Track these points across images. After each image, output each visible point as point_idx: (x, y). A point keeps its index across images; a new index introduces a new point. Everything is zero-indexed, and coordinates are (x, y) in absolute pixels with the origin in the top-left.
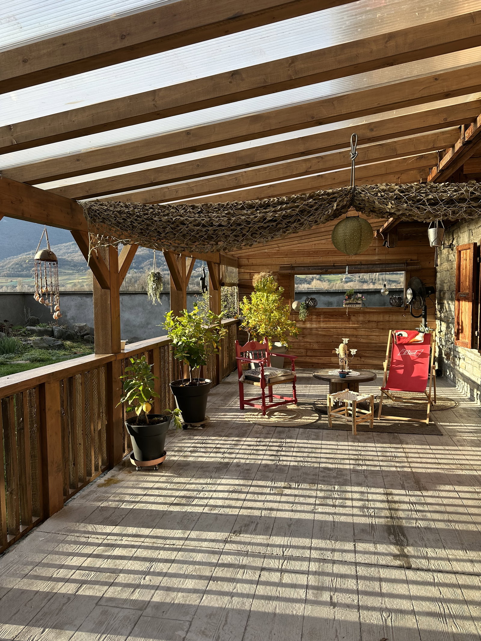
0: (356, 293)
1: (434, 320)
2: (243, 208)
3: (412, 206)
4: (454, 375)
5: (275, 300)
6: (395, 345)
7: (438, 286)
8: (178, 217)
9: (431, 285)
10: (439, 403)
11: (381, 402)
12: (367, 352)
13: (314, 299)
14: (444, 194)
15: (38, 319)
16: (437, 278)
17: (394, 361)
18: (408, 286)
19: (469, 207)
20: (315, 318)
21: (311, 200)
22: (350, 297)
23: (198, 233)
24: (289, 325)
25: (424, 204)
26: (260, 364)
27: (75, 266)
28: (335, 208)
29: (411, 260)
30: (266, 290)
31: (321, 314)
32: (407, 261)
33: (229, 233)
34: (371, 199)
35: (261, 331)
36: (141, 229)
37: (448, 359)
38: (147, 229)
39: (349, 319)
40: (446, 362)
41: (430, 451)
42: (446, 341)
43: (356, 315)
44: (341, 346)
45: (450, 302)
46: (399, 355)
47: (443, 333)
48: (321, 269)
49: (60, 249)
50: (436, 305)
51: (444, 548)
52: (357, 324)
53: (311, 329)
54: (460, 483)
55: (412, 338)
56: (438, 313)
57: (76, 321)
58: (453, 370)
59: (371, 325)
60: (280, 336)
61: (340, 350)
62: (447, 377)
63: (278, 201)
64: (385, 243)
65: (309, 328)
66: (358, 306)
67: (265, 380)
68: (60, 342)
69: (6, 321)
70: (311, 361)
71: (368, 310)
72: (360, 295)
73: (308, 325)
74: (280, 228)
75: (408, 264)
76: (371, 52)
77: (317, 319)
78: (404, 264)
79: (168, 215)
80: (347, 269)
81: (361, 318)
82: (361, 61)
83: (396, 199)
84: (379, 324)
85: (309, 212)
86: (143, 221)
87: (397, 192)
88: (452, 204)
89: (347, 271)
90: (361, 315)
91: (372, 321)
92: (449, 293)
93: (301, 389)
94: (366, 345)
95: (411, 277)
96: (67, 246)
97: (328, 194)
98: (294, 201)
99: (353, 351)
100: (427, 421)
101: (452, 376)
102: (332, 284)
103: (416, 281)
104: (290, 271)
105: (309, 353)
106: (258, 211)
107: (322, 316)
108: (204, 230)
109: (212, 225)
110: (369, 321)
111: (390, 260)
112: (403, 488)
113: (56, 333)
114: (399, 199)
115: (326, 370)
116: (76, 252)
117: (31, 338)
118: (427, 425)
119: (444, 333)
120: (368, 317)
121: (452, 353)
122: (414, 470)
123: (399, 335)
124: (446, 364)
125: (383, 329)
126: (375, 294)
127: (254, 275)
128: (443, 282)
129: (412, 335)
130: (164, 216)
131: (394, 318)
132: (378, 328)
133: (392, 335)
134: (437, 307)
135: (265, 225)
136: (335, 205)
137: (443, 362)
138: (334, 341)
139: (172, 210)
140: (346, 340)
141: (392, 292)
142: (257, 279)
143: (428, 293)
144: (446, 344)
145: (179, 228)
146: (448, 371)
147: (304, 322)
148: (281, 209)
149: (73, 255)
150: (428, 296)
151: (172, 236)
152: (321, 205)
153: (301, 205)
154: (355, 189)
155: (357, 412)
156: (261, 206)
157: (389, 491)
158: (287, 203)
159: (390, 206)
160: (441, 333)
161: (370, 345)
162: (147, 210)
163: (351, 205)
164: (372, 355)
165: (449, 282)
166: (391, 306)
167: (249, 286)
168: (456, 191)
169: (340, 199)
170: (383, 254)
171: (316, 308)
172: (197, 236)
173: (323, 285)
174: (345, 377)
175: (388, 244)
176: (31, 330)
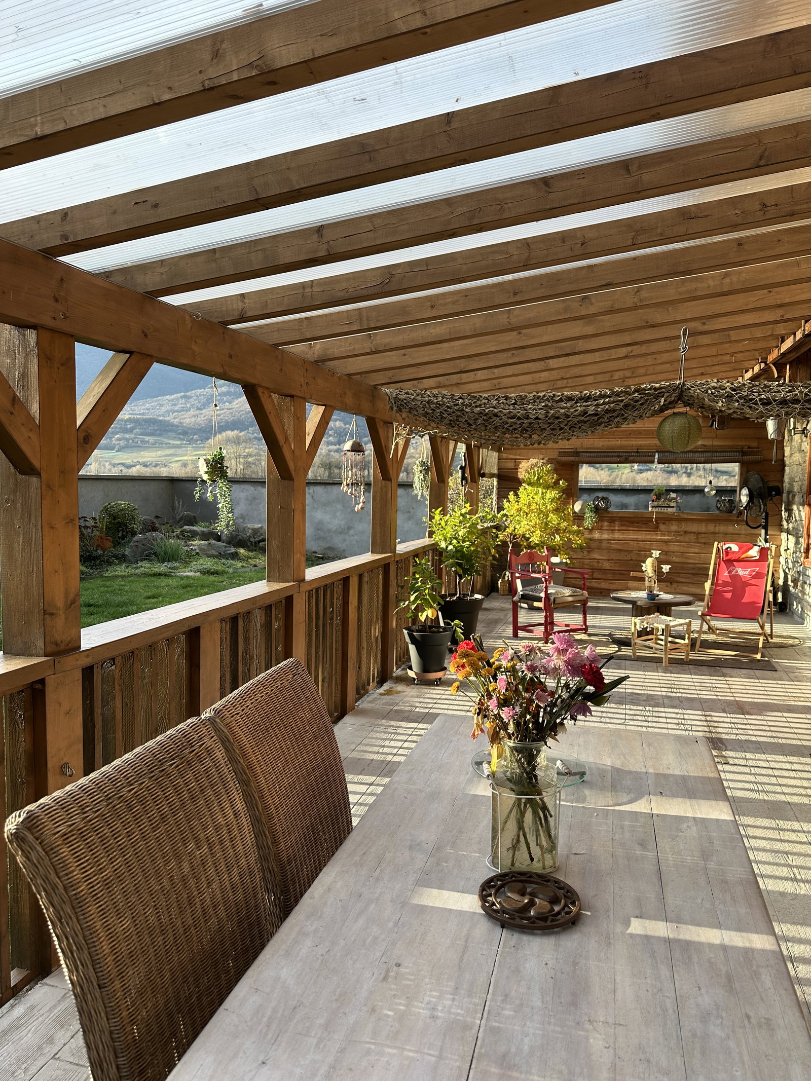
0: (669, 491)
1: (778, 533)
2: (561, 400)
3: (744, 405)
4: (802, 608)
5: (554, 499)
6: (722, 562)
7: (786, 485)
8: (491, 409)
9: (776, 484)
10: (775, 640)
11: (700, 636)
12: (681, 575)
13: (607, 498)
14: (778, 394)
15: (194, 517)
16: (785, 474)
17: (720, 582)
18: (744, 483)
19: (803, 409)
20: (607, 526)
21: (636, 395)
22: (659, 497)
23: (511, 426)
24: (573, 532)
25: (756, 404)
26: (543, 579)
27: (185, 433)
28: (662, 404)
29: (749, 448)
30: (540, 485)
31: (615, 520)
32: (742, 448)
33: (546, 426)
34: (701, 396)
35: (535, 539)
36: (451, 420)
37: (795, 586)
38: (457, 420)
39: (656, 529)
40: (793, 591)
41: (760, 685)
42: (793, 562)
43: (667, 522)
44: (649, 561)
45: (801, 508)
46: (726, 574)
47: (791, 550)
48: (618, 456)
49: (162, 405)
50: (783, 513)
51: (764, 753)
52: (668, 536)
53: (600, 541)
54: (790, 711)
55: (743, 553)
56: (785, 523)
57: (246, 521)
58: (800, 601)
59: (687, 538)
60: (560, 549)
61: (648, 566)
62: (793, 613)
63: (600, 395)
64: (712, 423)
65: (598, 540)
66: (670, 510)
67: (549, 599)
68: (233, 550)
69: (157, 517)
70: (599, 586)
71: (685, 516)
72: (673, 495)
73: (596, 535)
74: (601, 423)
75: (744, 453)
76: (709, 287)
77: (610, 526)
78: (739, 452)
79: (480, 406)
80: (657, 456)
81: (674, 527)
82: (699, 293)
83: (727, 396)
84: (699, 536)
85: (634, 407)
86: (454, 412)
87: (728, 390)
88: (786, 404)
89: (656, 460)
90: (673, 522)
91: (691, 533)
92: (801, 495)
93: (592, 620)
94: (680, 565)
95: (748, 472)
96: (172, 400)
97: (655, 389)
98: (618, 395)
99: (666, 568)
100: (758, 656)
101: (800, 610)
102: (615, 474)
103: (754, 478)
104: (573, 458)
105: (596, 575)
106: (579, 404)
107: (617, 523)
108: (519, 422)
109: (528, 418)
110: (686, 532)
111: (718, 446)
112: (724, 711)
113: (224, 538)
114: (731, 397)
115: (628, 592)
116: (187, 411)
117: (193, 543)
118: (759, 660)
119: (792, 552)
120: (685, 527)
121: (801, 578)
122: (737, 699)
123: (727, 549)
124: (792, 595)
125: (705, 543)
126: (694, 494)
127: (520, 463)
128: (792, 480)
129: (744, 549)
130: (476, 407)
131: (722, 528)
132: (698, 543)
133: (718, 550)
134: (784, 514)
135: (586, 419)
136: (663, 400)
137: (789, 590)
138: (634, 558)
139: (483, 401)
140: (656, 554)
141: (721, 491)
142: (525, 468)
143: (770, 495)
144: (794, 566)
145: (491, 420)
146: (795, 603)
147: (591, 531)
148: (604, 403)
149: (183, 415)
150: (772, 499)
151: (483, 428)
152: (647, 400)
153: (626, 399)
154: (684, 384)
155: (670, 642)
156: (581, 399)
157: (708, 713)
158: (609, 397)
159: (720, 404)
160: (788, 551)
161: (685, 565)
162: (456, 400)
163: (679, 399)
164: (687, 580)
165: (800, 480)
166: (718, 512)
167: (512, 477)
168: (790, 392)
169: (668, 394)
170: (709, 438)
171: (609, 512)
172: (511, 428)
173: (600, 476)
174: (654, 600)
175: (716, 425)
176: (190, 531)
